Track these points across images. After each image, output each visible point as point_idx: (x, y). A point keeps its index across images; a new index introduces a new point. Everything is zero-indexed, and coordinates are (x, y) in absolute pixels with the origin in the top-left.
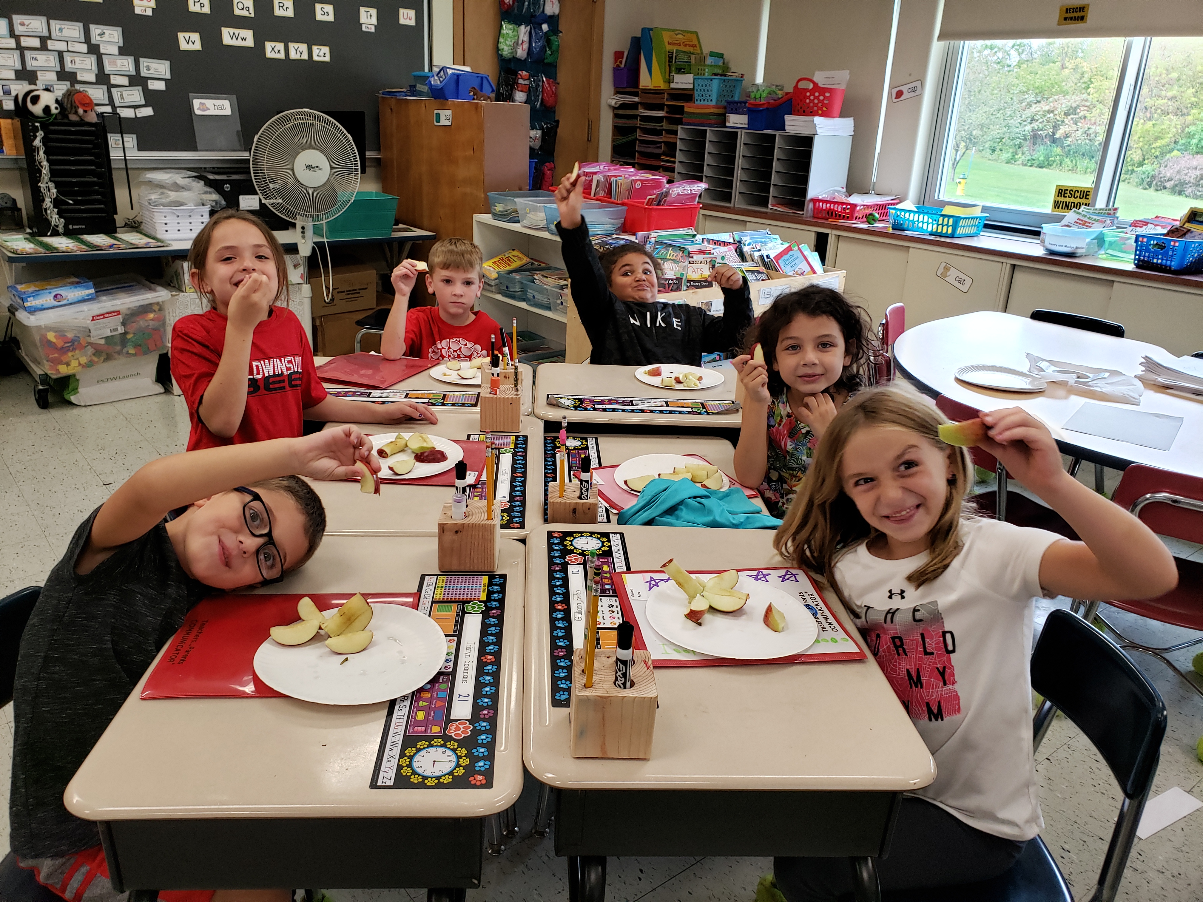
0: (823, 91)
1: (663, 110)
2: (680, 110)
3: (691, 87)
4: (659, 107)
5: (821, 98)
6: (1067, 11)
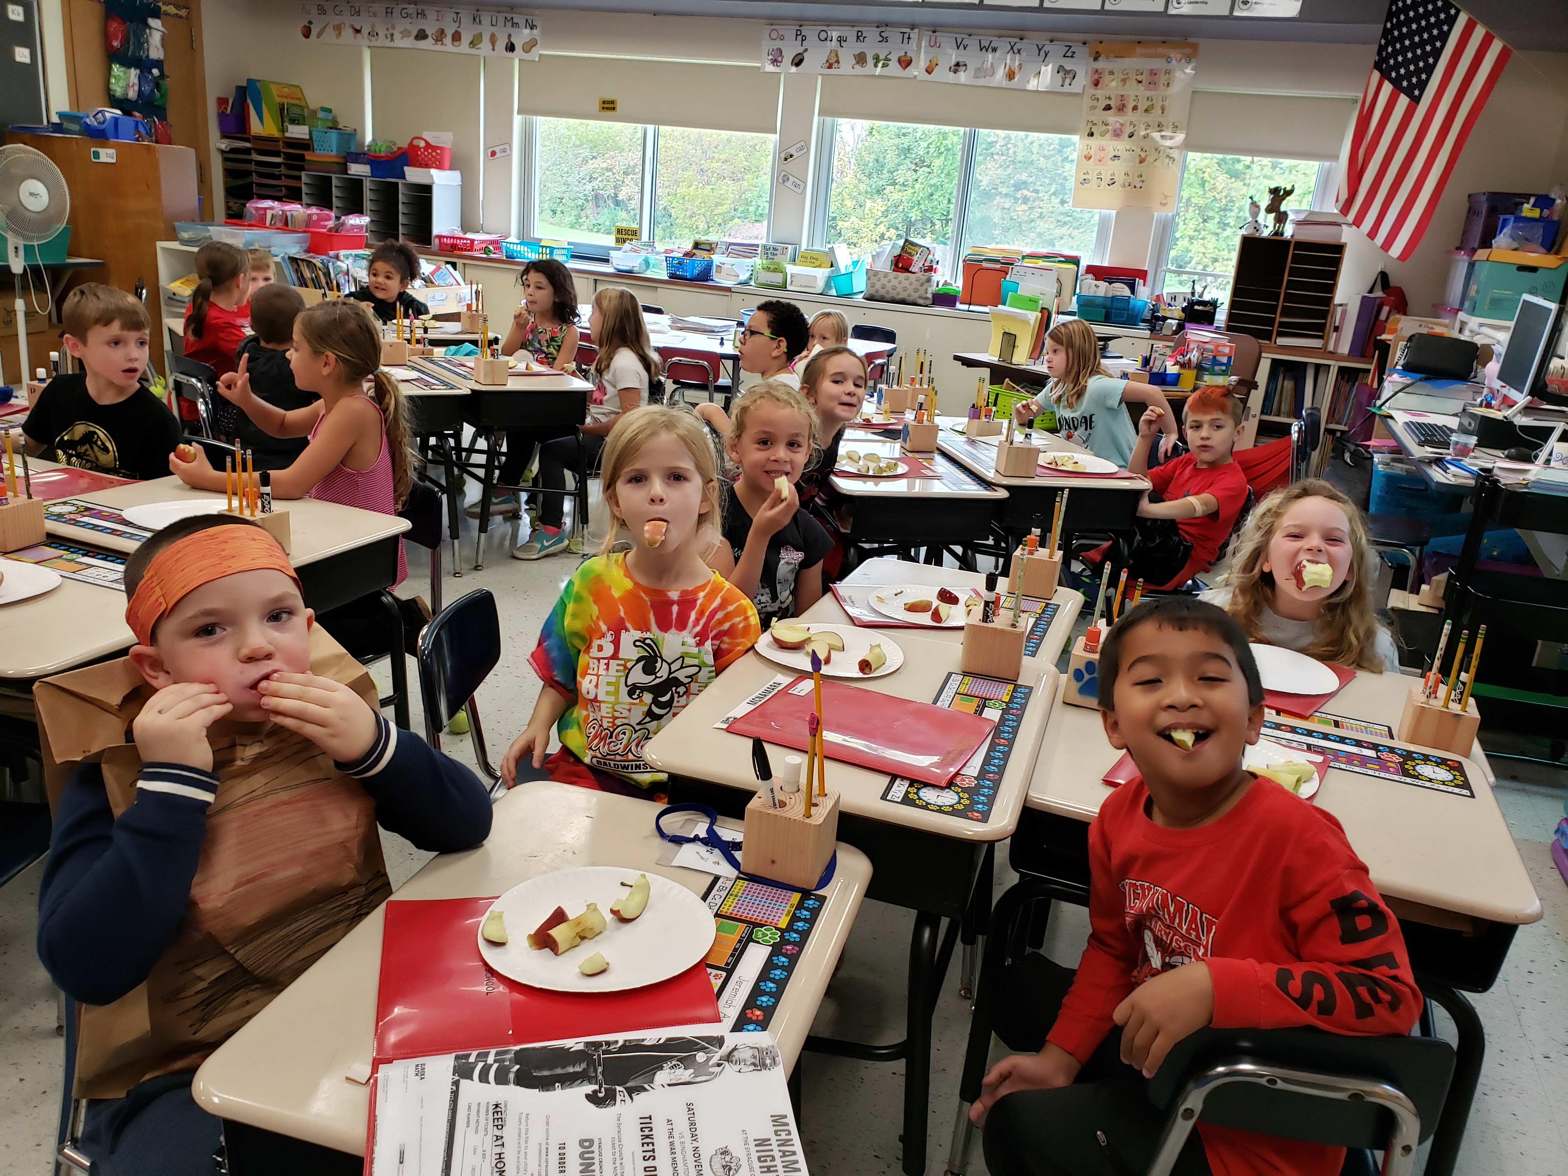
0: (435, 148)
1: (279, 156)
2: (302, 158)
3: (307, 137)
4: (277, 154)
5: (434, 154)
6: (604, 102)
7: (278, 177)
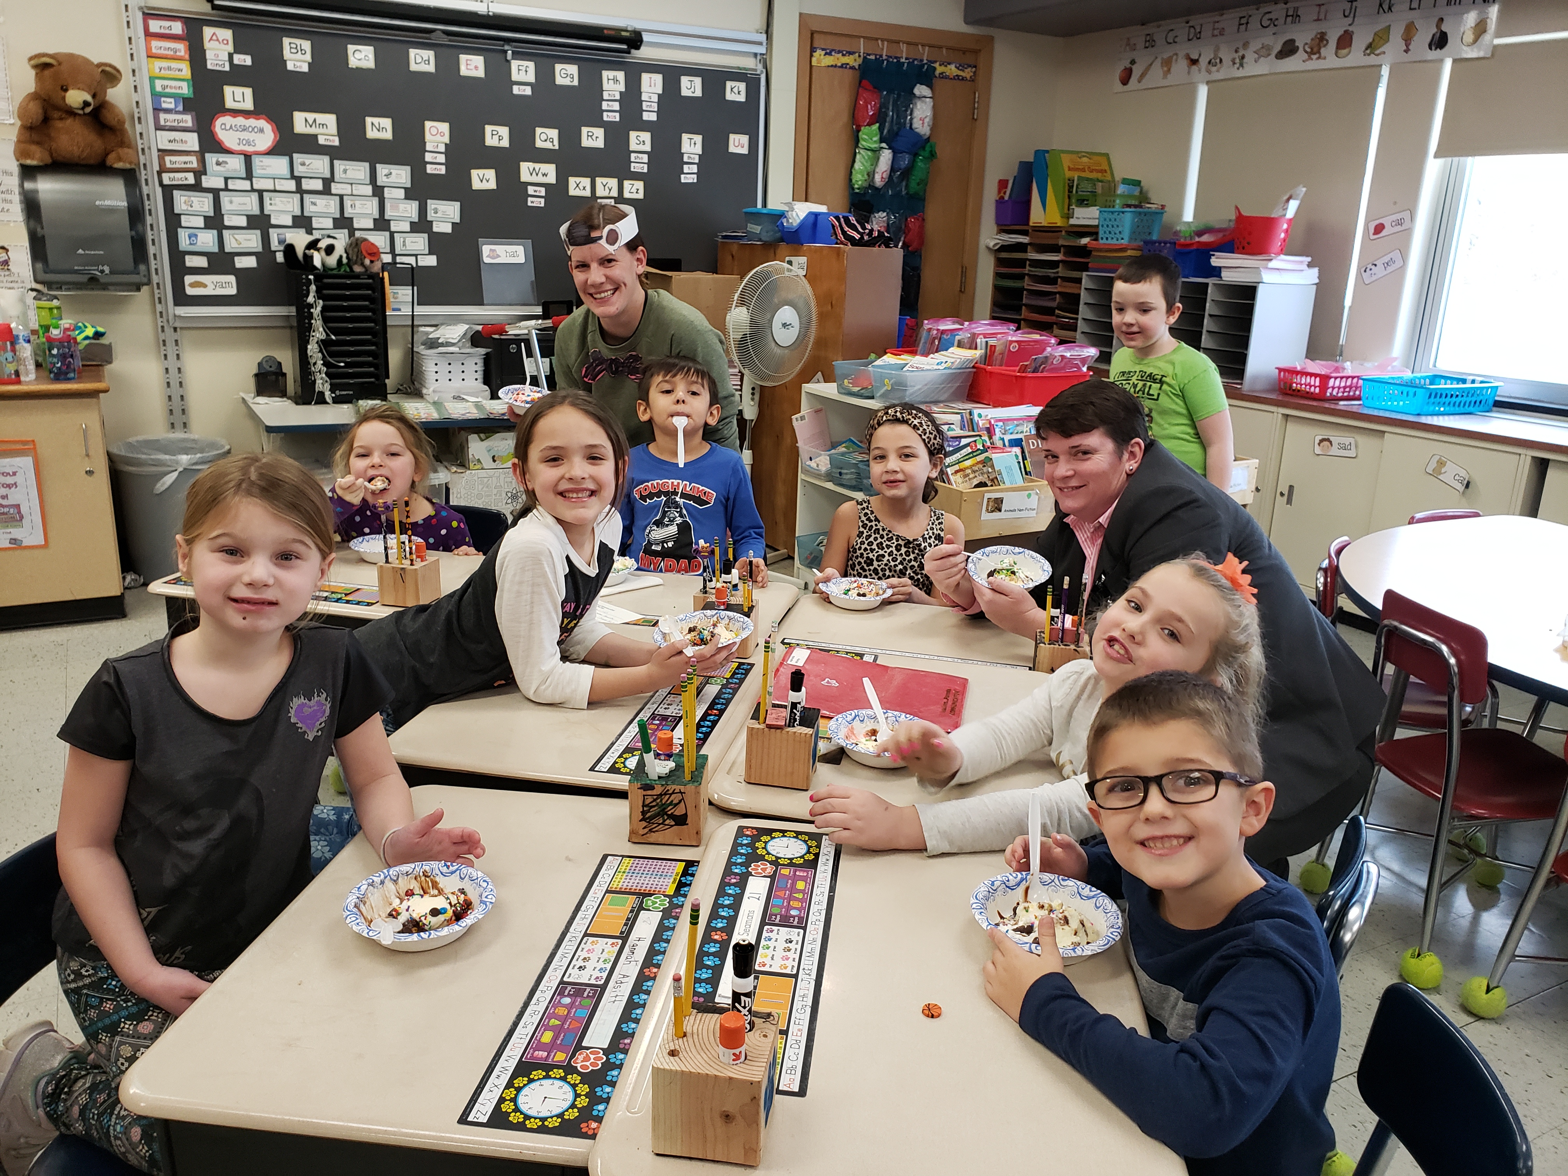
1: (1059, 252)
2: (1086, 252)
3: (1096, 222)
4: (1055, 249)
7: (1053, 281)
